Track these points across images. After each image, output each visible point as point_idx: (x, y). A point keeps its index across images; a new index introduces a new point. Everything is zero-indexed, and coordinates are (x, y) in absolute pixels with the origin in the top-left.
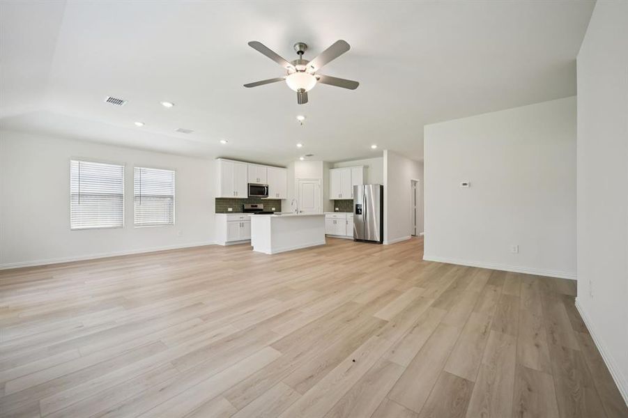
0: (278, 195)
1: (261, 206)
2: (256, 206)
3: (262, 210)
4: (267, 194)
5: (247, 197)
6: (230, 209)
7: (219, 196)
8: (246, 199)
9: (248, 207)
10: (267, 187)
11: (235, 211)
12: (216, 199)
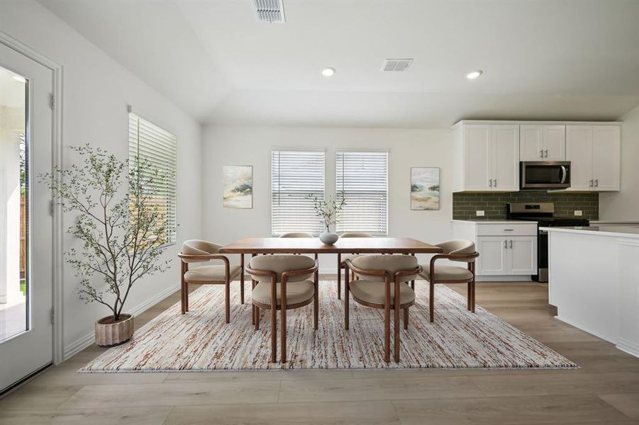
0: (594, 182)
1: (547, 207)
2: (538, 207)
3: (550, 215)
4: (568, 181)
5: (518, 190)
6: (480, 213)
7: (461, 189)
8: (514, 193)
9: (517, 208)
10: (568, 167)
11: (490, 217)
12: (454, 194)
